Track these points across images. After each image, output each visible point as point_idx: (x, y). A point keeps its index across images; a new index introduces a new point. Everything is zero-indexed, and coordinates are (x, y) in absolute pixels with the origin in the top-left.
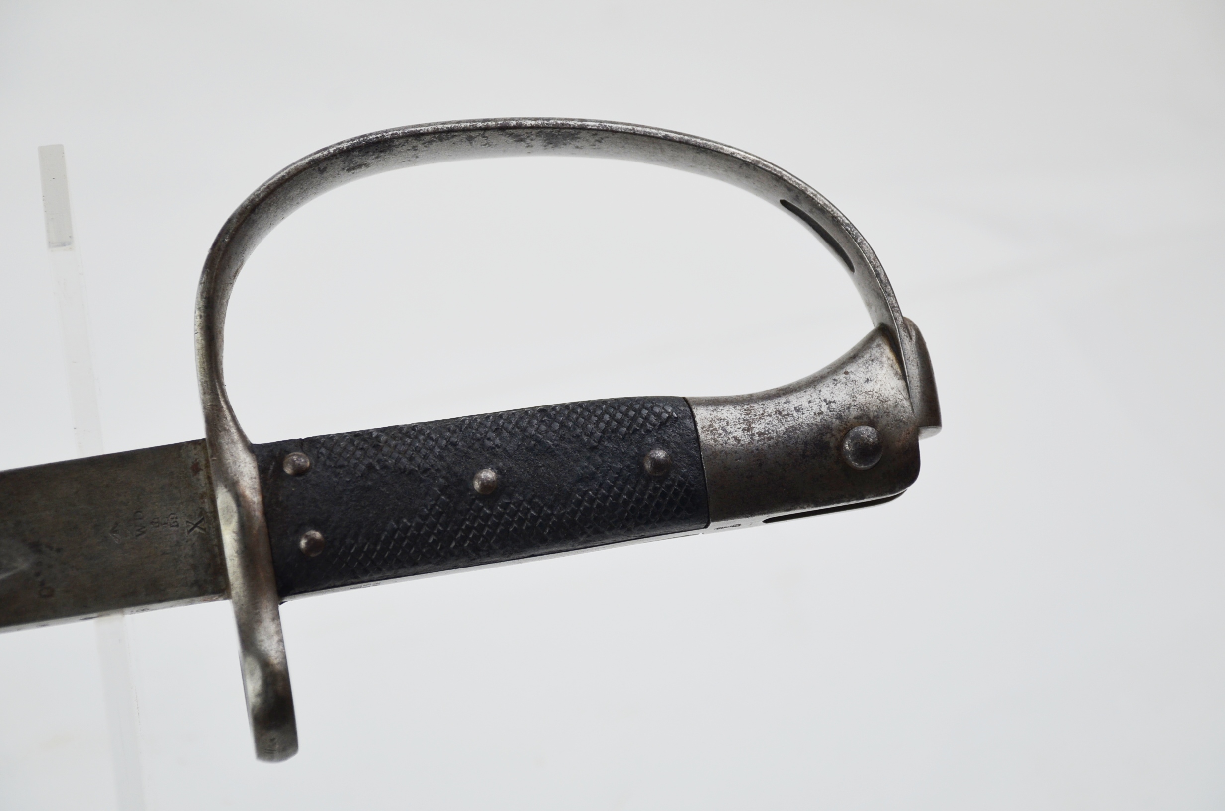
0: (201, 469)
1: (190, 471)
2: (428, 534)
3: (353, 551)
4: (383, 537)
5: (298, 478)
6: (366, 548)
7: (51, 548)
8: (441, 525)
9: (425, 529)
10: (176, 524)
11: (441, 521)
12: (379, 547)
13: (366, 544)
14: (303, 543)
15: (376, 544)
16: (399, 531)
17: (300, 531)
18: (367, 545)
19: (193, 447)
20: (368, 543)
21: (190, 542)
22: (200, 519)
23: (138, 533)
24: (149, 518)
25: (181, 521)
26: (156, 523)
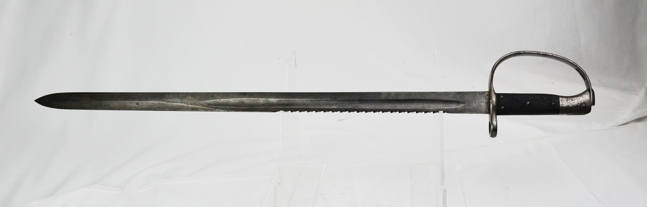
5: (501, 99)
17: (500, 107)
19: (487, 92)
24: (480, 101)
25: (484, 102)
26: (481, 102)
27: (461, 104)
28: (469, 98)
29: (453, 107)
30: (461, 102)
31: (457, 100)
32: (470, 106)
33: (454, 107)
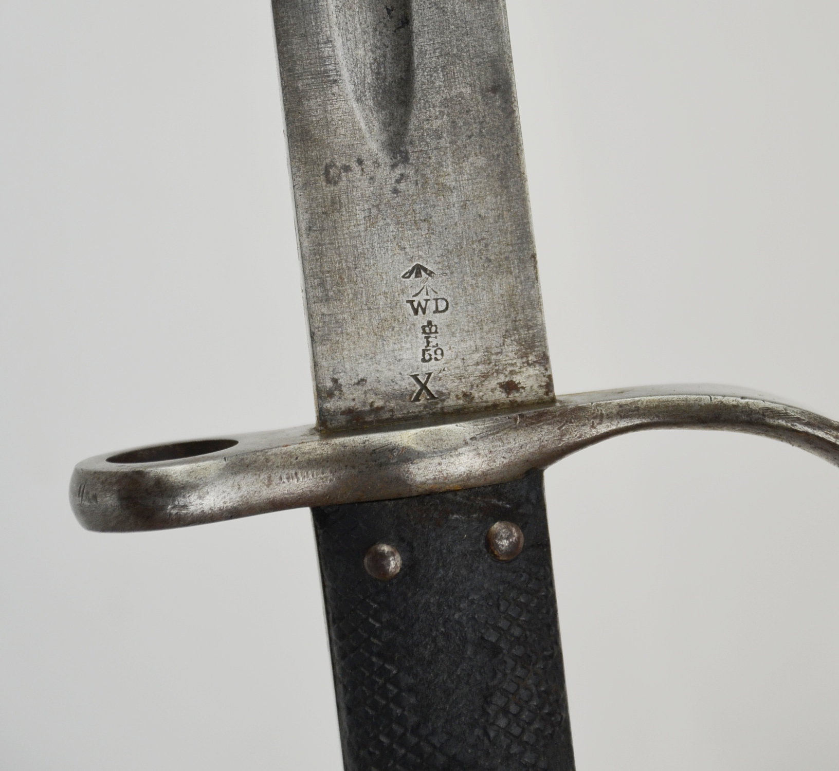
0: (508, 394)
1: (507, 379)
2: (390, 734)
3: (370, 620)
4: (388, 666)
5: (483, 542)
6: (376, 641)
7: (398, 181)
8: (405, 755)
9: (399, 730)
10: (427, 357)
11: (410, 755)
12: (374, 659)
13: (380, 641)
14: (386, 548)
15: (379, 655)
16: (396, 691)
17: (403, 545)
18: (378, 643)
19: (544, 384)
20: (380, 644)
21: (399, 377)
22: (433, 393)
23: (415, 304)
24: (437, 319)
25: (432, 366)
26: (428, 329)
27: (386, 125)
28: (454, 199)
29: (338, 42)
30: (405, 124)
31: (420, 77)
32: (371, 220)
33: (340, 52)
